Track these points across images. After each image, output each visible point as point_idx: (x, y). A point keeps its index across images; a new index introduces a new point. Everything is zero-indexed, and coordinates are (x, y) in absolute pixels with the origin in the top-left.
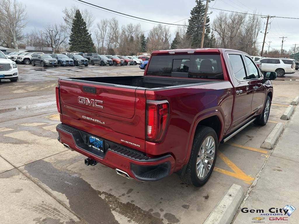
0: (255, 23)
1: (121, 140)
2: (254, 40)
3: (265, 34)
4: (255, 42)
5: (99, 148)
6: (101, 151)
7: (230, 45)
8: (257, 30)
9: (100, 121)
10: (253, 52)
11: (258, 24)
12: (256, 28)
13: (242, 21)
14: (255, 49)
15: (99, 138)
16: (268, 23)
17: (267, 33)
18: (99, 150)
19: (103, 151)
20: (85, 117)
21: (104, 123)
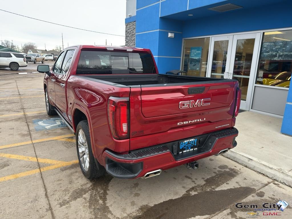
6: (194, 149)
9: (200, 120)
15: (193, 138)
18: (192, 149)
19: (196, 149)
20: (182, 123)
21: (205, 119)
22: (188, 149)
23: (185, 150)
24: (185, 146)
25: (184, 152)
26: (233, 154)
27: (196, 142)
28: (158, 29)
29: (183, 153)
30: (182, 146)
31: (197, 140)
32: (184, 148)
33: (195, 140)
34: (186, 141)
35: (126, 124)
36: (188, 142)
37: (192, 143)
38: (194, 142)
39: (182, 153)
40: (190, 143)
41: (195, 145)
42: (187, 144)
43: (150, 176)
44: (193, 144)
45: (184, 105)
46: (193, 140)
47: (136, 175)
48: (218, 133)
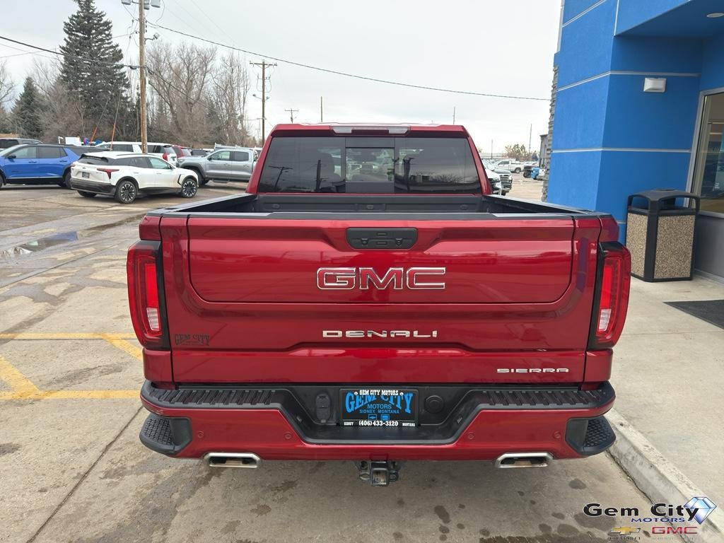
0: (235, 75)
1: (498, 370)
2: (238, 112)
3: (263, 101)
4: (241, 118)
5: (392, 418)
6: (404, 424)
7: (189, 120)
8: (242, 91)
9: (416, 333)
10: (243, 139)
11: (243, 78)
12: (238, 86)
13: (209, 67)
14: (244, 131)
15: (395, 389)
16: (265, 76)
17: (265, 99)
18: (396, 423)
19: (413, 425)
20: (340, 333)
21: (435, 333)
22: (379, 419)
23: (365, 417)
24: (365, 407)
25: (362, 423)
26: (663, 486)
27: (408, 402)
28: (607, 71)
29: (356, 425)
30: (352, 403)
31: (411, 395)
32: (361, 411)
33: (402, 394)
34: (364, 392)
35: (156, 310)
36: (378, 397)
37: (391, 402)
38: (403, 402)
39: (354, 426)
40: (388, 403)
41: (408, 410)
42: (372, 402)
43: (229, 465)
44: (398, 406)
45: (332, 279)
46: (394, 393)
47: (177, 448)
48: (524, 392)
